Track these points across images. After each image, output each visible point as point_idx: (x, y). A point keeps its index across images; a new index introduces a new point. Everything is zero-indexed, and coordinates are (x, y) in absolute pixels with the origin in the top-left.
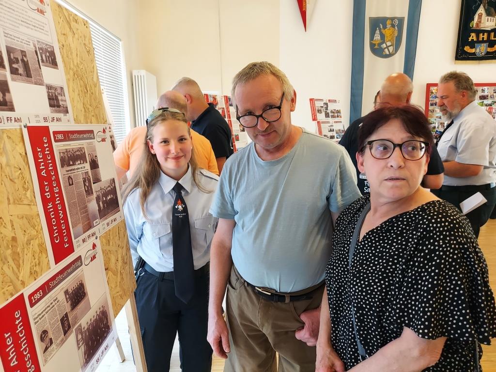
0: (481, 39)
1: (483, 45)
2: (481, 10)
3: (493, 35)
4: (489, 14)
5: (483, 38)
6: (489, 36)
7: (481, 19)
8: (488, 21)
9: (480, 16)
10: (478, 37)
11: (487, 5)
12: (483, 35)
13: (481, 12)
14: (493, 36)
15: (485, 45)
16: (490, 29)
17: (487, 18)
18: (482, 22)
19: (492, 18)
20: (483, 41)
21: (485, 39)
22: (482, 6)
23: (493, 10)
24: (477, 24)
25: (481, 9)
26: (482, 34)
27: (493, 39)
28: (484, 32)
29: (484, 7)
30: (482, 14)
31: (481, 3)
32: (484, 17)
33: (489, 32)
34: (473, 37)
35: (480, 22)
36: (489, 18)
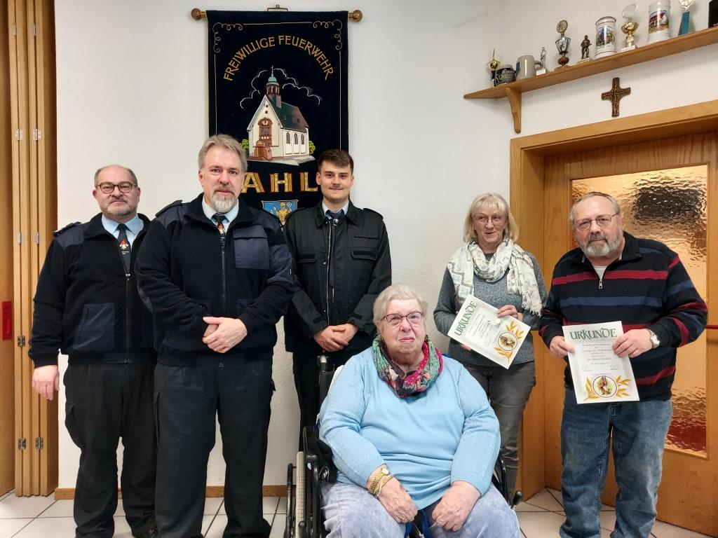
0: (275, 189)
1: (283, 204)
2: (265, 111)
3: (306, 179)
4: (288, 123)
5: (282, 187)
6: (296, 182)
7: (269, 135)
8: (288, 142)
9: (265, 128)
10: (266, 183)
11: (279, 98)
12: (281, 178)
13: (267, 116)
14: (307, 184)
15: (289, 204)
16: (296, 164)
17: (285, 132)
18: (274, 143)
19: (299, 134)
20: (282, 196)
21: (286, 190)
22: (265, 101)
23: (296, 111)
24: (259, 148)
25: (265, 109)
26: (276, 175)
27: (308, 189)
28: (281, 169)
29: (273, 103)
30: (270, 123)
31: (264, 93)
32: (278, 132)
33: (295, 171)
34: (251, 182)
35: (269, 143)
36: (292, 133)
